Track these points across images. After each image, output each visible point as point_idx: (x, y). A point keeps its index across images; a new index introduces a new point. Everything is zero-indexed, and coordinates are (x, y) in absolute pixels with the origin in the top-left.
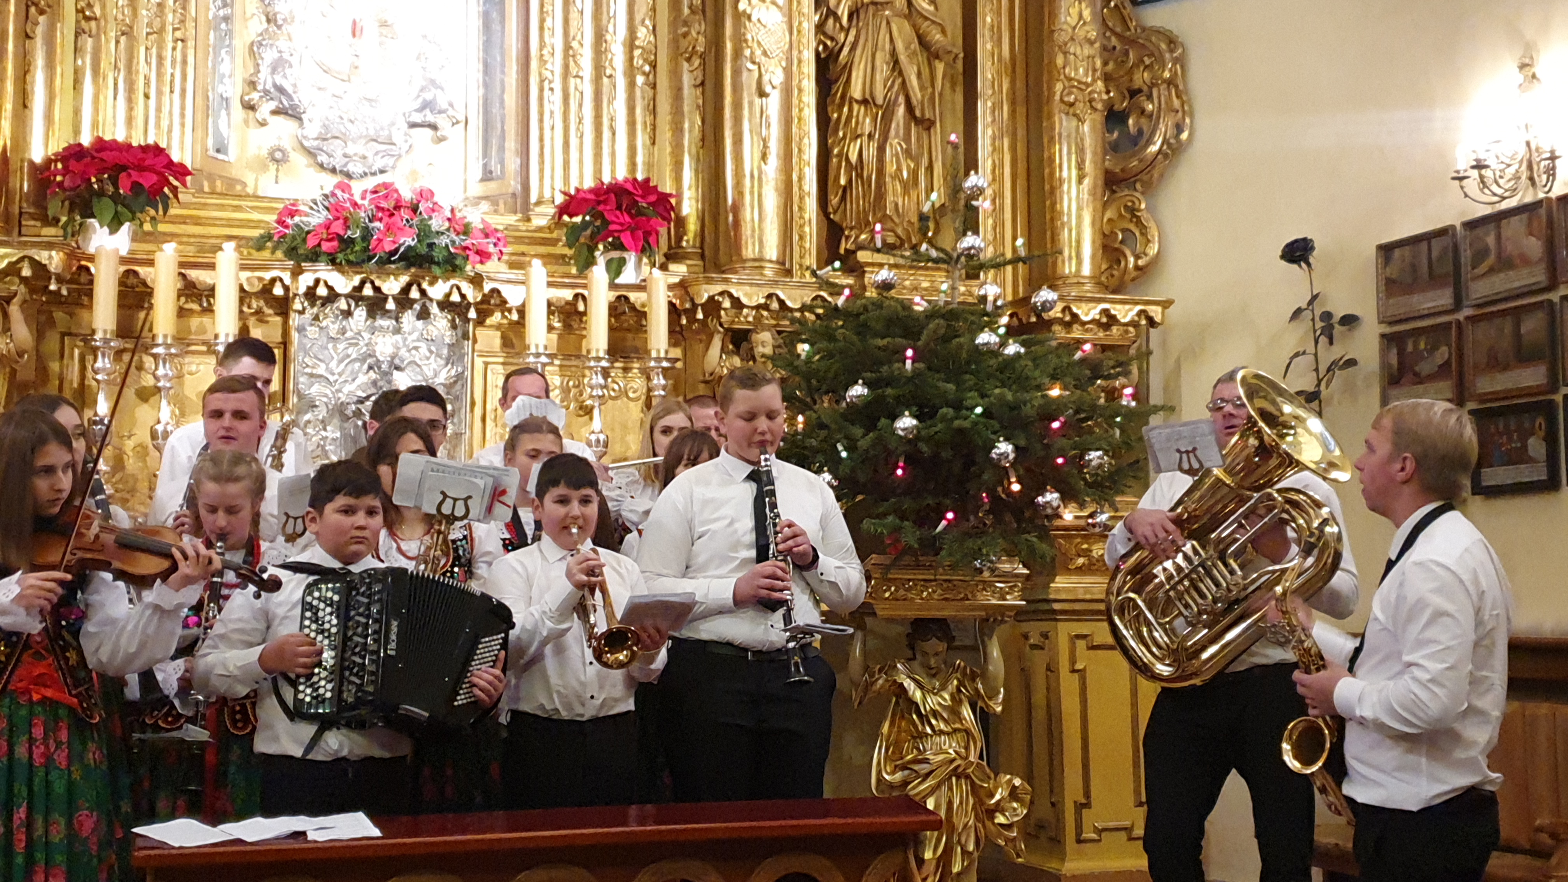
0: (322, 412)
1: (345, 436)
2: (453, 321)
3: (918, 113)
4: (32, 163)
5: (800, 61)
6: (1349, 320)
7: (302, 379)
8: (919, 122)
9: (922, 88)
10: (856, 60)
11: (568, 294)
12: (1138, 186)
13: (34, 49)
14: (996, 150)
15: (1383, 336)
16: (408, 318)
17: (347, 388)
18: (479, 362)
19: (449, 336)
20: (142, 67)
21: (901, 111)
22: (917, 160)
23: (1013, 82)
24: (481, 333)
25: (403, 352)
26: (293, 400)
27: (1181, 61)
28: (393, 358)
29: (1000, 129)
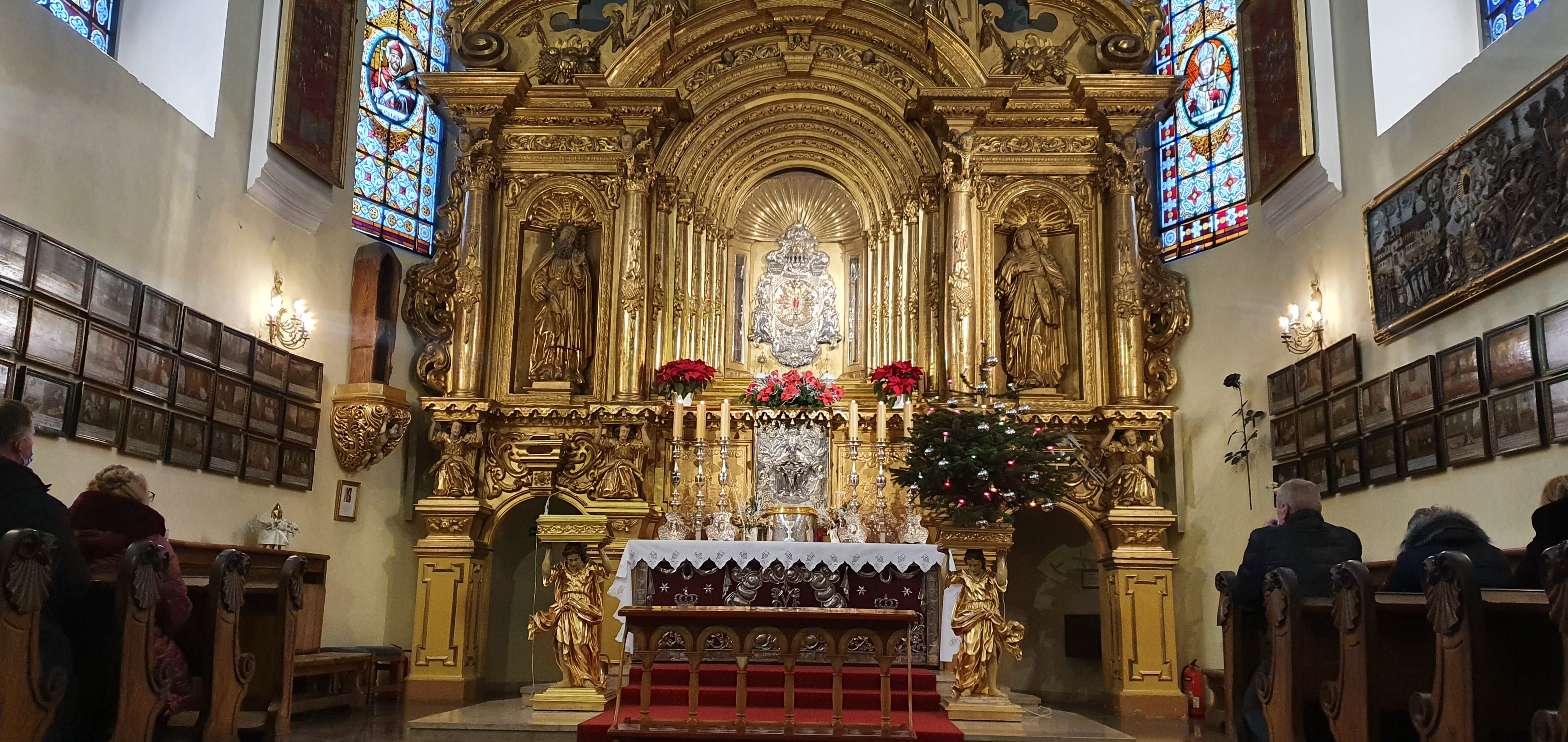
0: (768, 470)
1: (777, 480)
2: (822, 429)
3: (1048, 322)
4: (655, 370)
5: (987, 302)
6: (1260, 414)
7: (760, 456)
8: (1049, 325)
9: (1051, 309)
10: (1016, 299)
11: (872, 415)
12: (1166, 350)
13: (657, 324)
14: (1091, 336)
15: (1272, 421)
16: (803, 427)
17: (779, 459)
18: (834, 446)
19: (821, 436)
20: (702, 328)
21: (1038, 321)
22: (1049, 344)
23: (1099, 304)
24: (835, 433)
25: (801, 443)
26: (756, 464)
27: (1186, 288)
28: (797, 444)
29: (1093, 326)
